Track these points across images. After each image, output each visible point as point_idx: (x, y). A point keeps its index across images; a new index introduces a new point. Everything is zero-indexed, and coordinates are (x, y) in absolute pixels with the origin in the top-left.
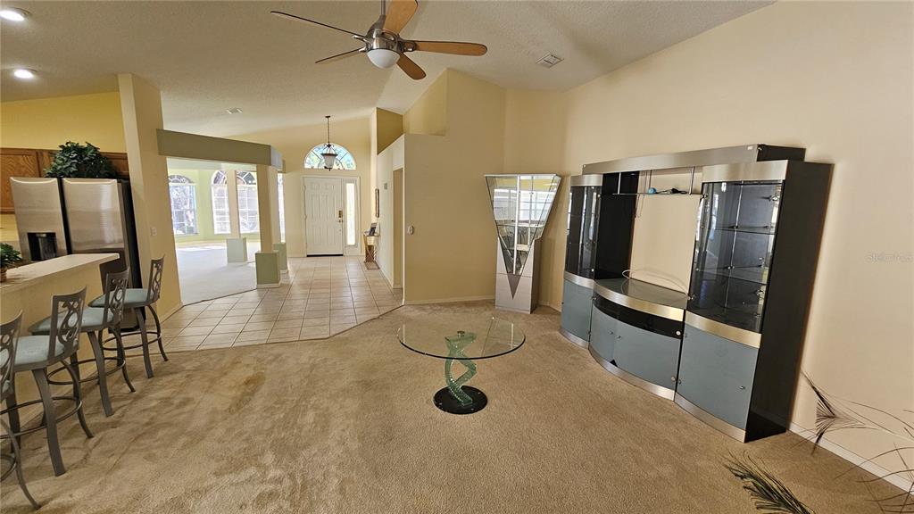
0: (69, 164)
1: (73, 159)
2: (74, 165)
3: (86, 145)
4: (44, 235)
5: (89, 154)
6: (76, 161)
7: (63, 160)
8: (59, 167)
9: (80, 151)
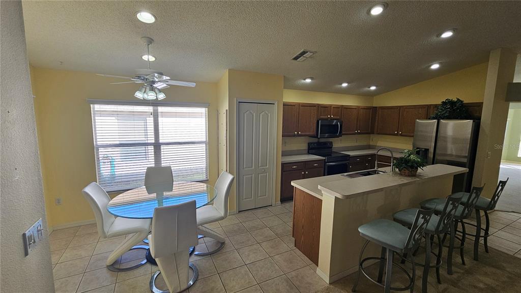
0: (445, 112)
1: (447, 109)
2: (448, 113)
3: (456, 100)
4: (423, 150)
5: (458, 105)
6: (449, 110)
7: (442, 109)
8: (439, 113)
9: (452, 103)
